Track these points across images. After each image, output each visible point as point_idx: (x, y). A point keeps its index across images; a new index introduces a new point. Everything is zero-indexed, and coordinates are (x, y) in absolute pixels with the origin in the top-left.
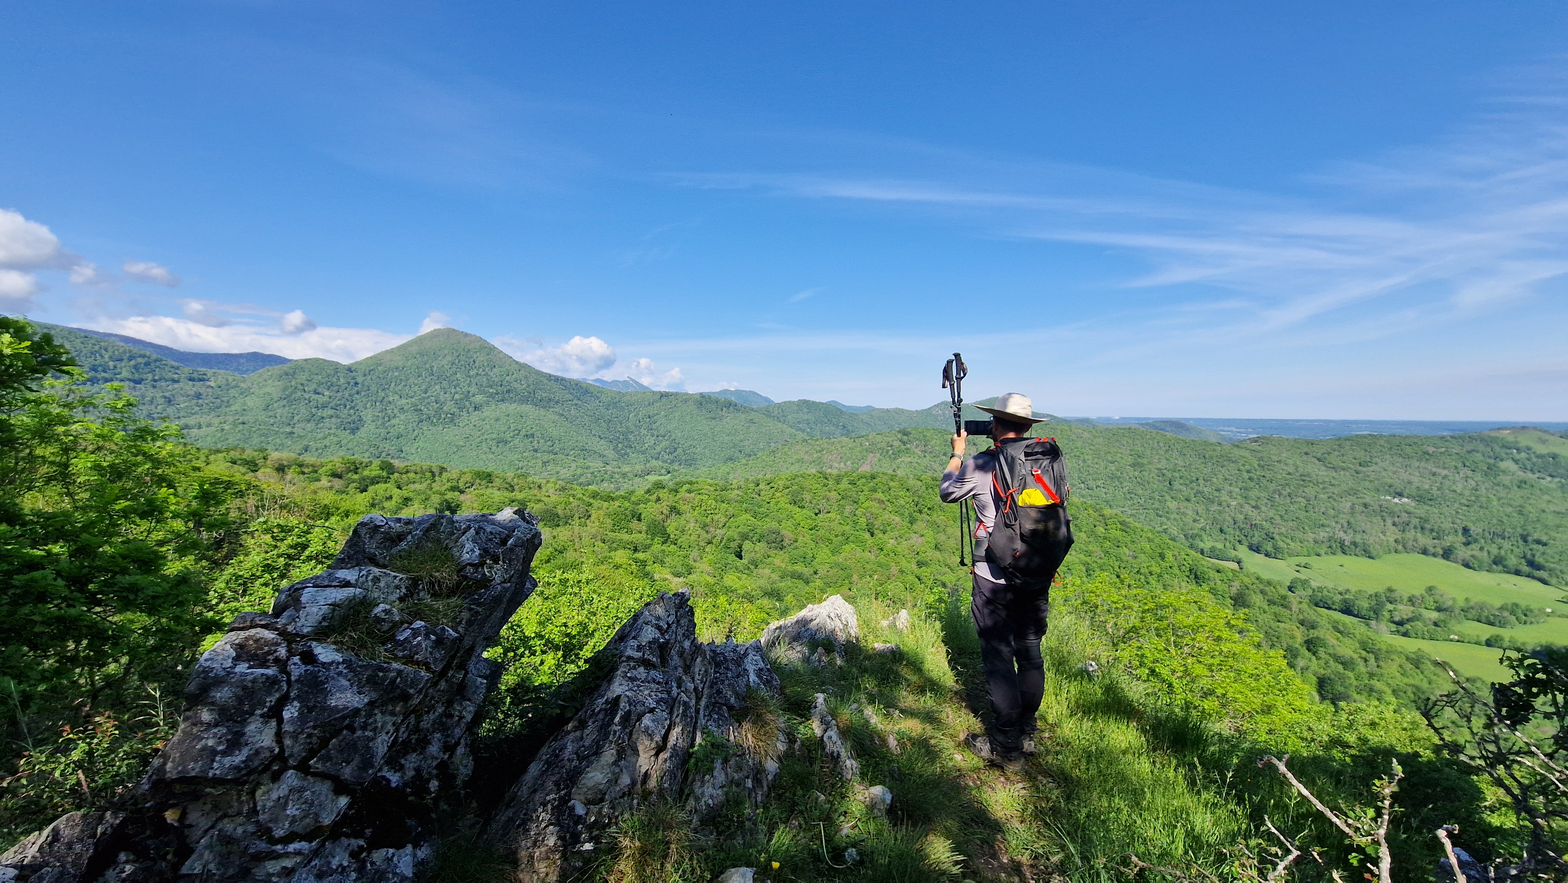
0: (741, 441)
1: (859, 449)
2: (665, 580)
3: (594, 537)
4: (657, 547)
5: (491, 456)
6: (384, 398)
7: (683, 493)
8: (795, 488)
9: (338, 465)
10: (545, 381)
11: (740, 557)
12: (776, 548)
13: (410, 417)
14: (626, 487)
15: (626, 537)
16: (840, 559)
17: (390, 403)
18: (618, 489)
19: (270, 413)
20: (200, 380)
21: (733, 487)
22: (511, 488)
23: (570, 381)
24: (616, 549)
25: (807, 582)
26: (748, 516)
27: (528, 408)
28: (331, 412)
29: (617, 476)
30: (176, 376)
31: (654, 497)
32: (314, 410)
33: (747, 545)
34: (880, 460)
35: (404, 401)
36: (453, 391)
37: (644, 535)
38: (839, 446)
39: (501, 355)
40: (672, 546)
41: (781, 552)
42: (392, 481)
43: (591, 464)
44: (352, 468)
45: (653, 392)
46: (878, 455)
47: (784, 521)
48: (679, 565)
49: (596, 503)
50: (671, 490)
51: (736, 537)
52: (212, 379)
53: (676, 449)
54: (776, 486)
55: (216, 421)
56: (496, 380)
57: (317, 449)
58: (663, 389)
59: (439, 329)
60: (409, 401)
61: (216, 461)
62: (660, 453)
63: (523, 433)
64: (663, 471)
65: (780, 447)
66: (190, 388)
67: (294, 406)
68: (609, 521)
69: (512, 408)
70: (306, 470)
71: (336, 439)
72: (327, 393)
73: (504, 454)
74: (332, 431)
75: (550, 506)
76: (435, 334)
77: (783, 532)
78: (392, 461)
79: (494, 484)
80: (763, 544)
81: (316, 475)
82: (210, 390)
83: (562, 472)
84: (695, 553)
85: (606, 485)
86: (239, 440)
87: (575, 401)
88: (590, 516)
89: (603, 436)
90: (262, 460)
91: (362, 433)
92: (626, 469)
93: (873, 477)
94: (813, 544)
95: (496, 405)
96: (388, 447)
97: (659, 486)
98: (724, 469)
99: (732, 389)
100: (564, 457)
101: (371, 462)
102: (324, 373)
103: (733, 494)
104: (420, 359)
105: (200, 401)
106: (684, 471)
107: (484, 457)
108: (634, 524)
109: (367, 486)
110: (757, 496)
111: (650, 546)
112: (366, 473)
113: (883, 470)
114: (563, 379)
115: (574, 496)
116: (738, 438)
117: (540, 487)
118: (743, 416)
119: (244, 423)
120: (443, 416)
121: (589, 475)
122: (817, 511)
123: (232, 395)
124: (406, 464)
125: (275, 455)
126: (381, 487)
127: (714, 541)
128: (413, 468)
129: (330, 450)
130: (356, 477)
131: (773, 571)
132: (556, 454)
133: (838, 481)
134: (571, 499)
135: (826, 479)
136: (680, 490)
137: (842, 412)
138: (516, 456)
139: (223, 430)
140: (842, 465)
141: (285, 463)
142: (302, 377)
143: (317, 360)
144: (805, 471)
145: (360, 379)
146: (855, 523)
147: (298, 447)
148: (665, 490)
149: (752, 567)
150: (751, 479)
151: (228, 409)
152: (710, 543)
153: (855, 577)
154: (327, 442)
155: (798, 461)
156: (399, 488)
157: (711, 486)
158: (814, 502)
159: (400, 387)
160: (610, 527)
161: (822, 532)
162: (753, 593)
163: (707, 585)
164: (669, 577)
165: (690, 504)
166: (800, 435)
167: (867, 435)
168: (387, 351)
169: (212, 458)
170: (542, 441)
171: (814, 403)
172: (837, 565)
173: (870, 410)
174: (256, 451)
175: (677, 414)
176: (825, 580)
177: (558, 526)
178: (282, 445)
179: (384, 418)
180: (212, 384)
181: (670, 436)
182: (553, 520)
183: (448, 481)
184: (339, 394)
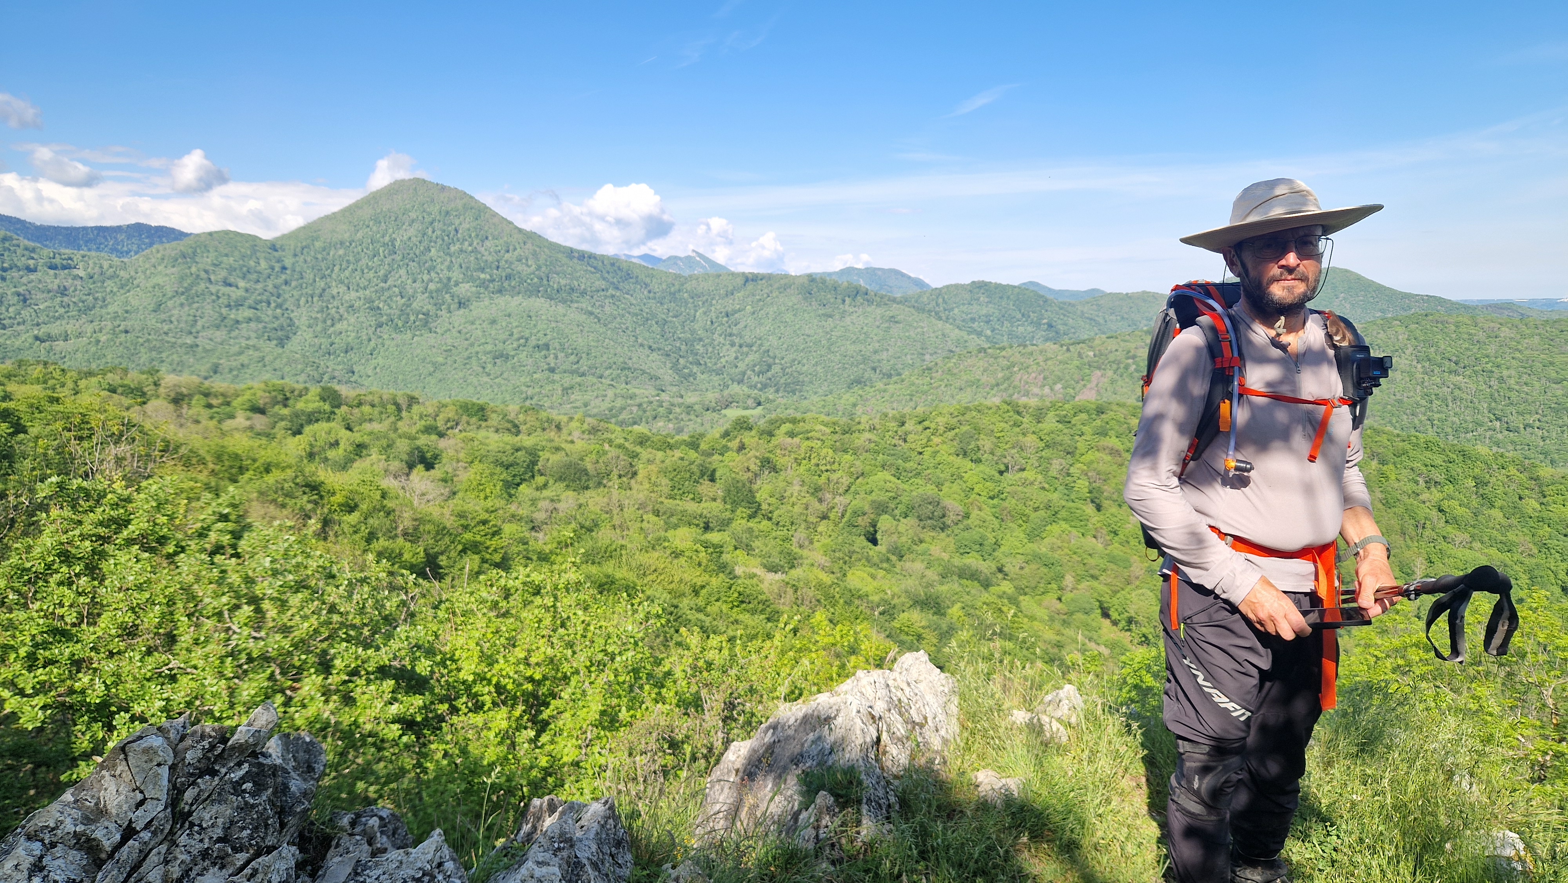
0: (875, 352)
1: (1076, 363)
2: (752, 576)
3: (642, 506)
4: (740, 524)
5: (486, 379)
6: (324, 290)
7: (780, 437)
8: (965, 428)
9: (260, 393)
10: (565, 260)
11: (874, 542)
12: (933, 528)
13: (361, 319)
14: (692, 427)
15: (692, 507)
16: (1042, 548)
17: (333, 297)
18: (680, 431)
19: (163, 316)
20: (64, 268)
21: (861, 427)
22: (515, 429)
23: (602, 258)
24: (676, 527)
25: (986, 585)
26: (886, 475)
27: (538, 303)
28: (249, 313)
29: (678, 410)
30: (31, 262)
31: (735, 444)
32: (224, 311)
33: (885, 522)
34: (1113, 382)
35: (353, 295)
36: (426, 277)
37: (718, 505)
38: (1041, 359)
39: (495, 220)
40: (765, 522)
41: (943, 535)
42: (338, 418)
43: (637, 391)
44: (280, 397)
45: (733, 274)
46: (1110, 373)
47: (947, 484)
48: (775, 553)
49: (645, 453)
50: (762, 433)
51: (867, 508)
52: (81, 265)
53: (769, 367)
54: (933, 426)
55: (89, 328)
56: (490, 259)
57: (231, 370)
58: (747, 270)
59: (403, 181)
60: (361, 293)
61: (87, 388)
62: (744, 373)
63: (533, 341)
64: (750, 402)
65: (939, 361)
66: (52, 280)
67: (195, 305)
68: (665, 481)
69: (514, 303)
70: (214, 402)
71: (257, 354)
72: (242, 284)
73: (505, 375)
74: (251, 343)
75: (574, 458)
76: (395, 189)
77: (947, 502)
78: (337, 387)
79: (489, 423)
80: (911, 521)
81: (228, 409)
82: (78, 283)
83: (593, 404)
84: (801, 534)
85: (661, 424)
86: (122, 357)
87: (611, 291)
88: (635, 474)
89: (654, 346)
90: (152, 387)
91: (293, 344)
92: (691, 398)
93: (1100, 411)
94: (996, 522)
95: (491, 298)
96: (333, 365)
97: (743, 425)
98: (849, 398)
99: (860, 266)
100: (595, 380)
101: (307, 389)
102: (236, 253)
103: (861, 440)
104: (375, 228)
105: (66, 299)
106: (784, 401)
107: (475, 381)
108: (705, 488)
109: (302, 426)
110: (901, 442)
111: (730, 520)
112: (300, 405)
113: (1118, 398)
114: (592, 256)
115: (610, 442)
116: (870, 348)
117: (558, 427)
118: (879, 311)
119: (127, 332)
120: (412, 318)
121: (635, 409)
122: (1003, 468)
123: (108, 290)
124: (358, 391)
125: (169, 379)
126: (323, 426)
127: (832, 515)
128: (369, 398)
129: (249, 371)
130: (285, 411)
131: (929, 566)
132: (583, 375)
133: (1039, 416)
134: (606, 447)
135: (1019, 413)
136: (777, 432)
137: (1046, 301)
138: (522, 379)
139: (98, 341)
140: (1047, 390)
141: (184, 391)
142: (206, 261)
143: (227, 233)
144: (983, 400)
145: (288, 262)
146: (1069, 488)
147: (204, 368)
148: (753, 433)
149: (894, 558)
150: (891, 413)
151: (104, 311)
152: (824, 517)
153: (1069, 580)
154: (244, 359)
155: (971, 383)
156: (349, 428)
157: (826, 425)
158: (998, 452)
159: (347, 273)
160: (666, 490)
161: (1010, 503)
162: (896, 601)
163: (820, 586)
164: (760, 571)
165: (793, 456)
166: (975, 342)
167: (1092, 339)
168: (328, 218)
169: (82, 384)
170: (561, 355)
171: (998, 286)
172: (1037, 557)
173: (1095, 297)
174: (143, 373)
175: (771, 310)
176: (1016, 583)
177: (587, 488)
178: (181, 363)
179: (325, 321)
180: (81, 273)
181: (761, 345)
182: (580, 479)
183: (421, 418)
184: (259, 286)
